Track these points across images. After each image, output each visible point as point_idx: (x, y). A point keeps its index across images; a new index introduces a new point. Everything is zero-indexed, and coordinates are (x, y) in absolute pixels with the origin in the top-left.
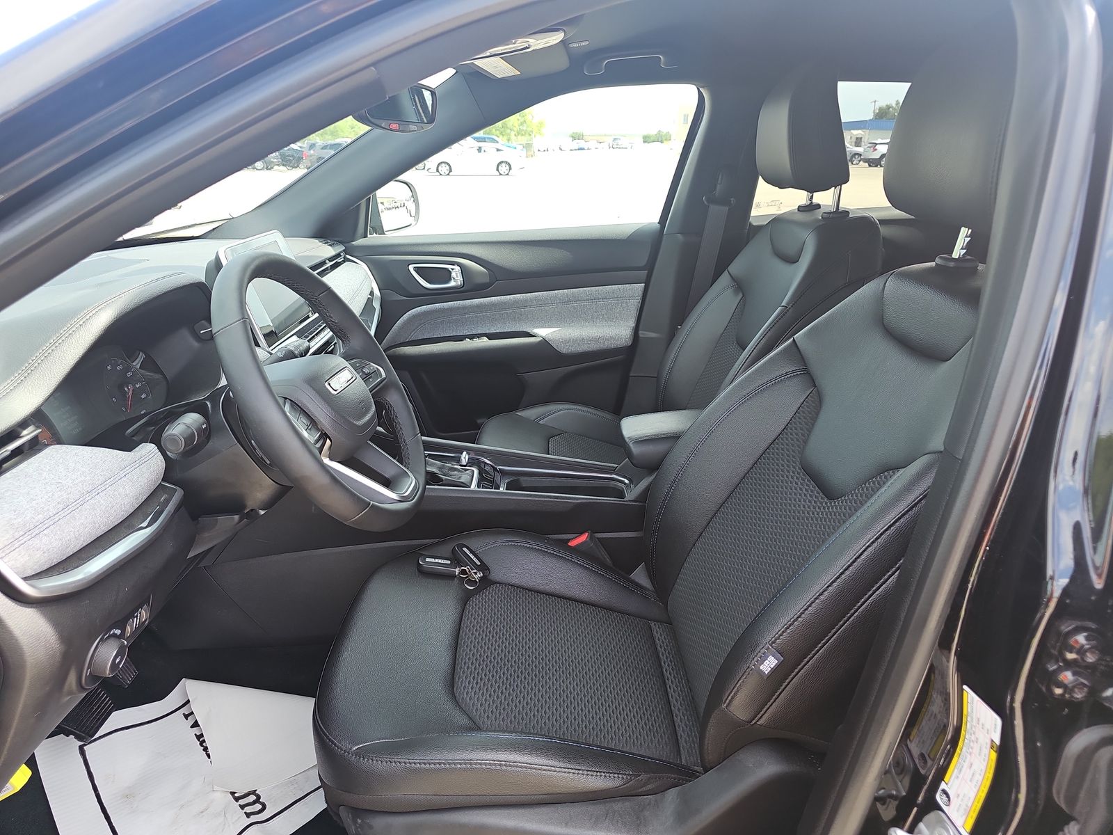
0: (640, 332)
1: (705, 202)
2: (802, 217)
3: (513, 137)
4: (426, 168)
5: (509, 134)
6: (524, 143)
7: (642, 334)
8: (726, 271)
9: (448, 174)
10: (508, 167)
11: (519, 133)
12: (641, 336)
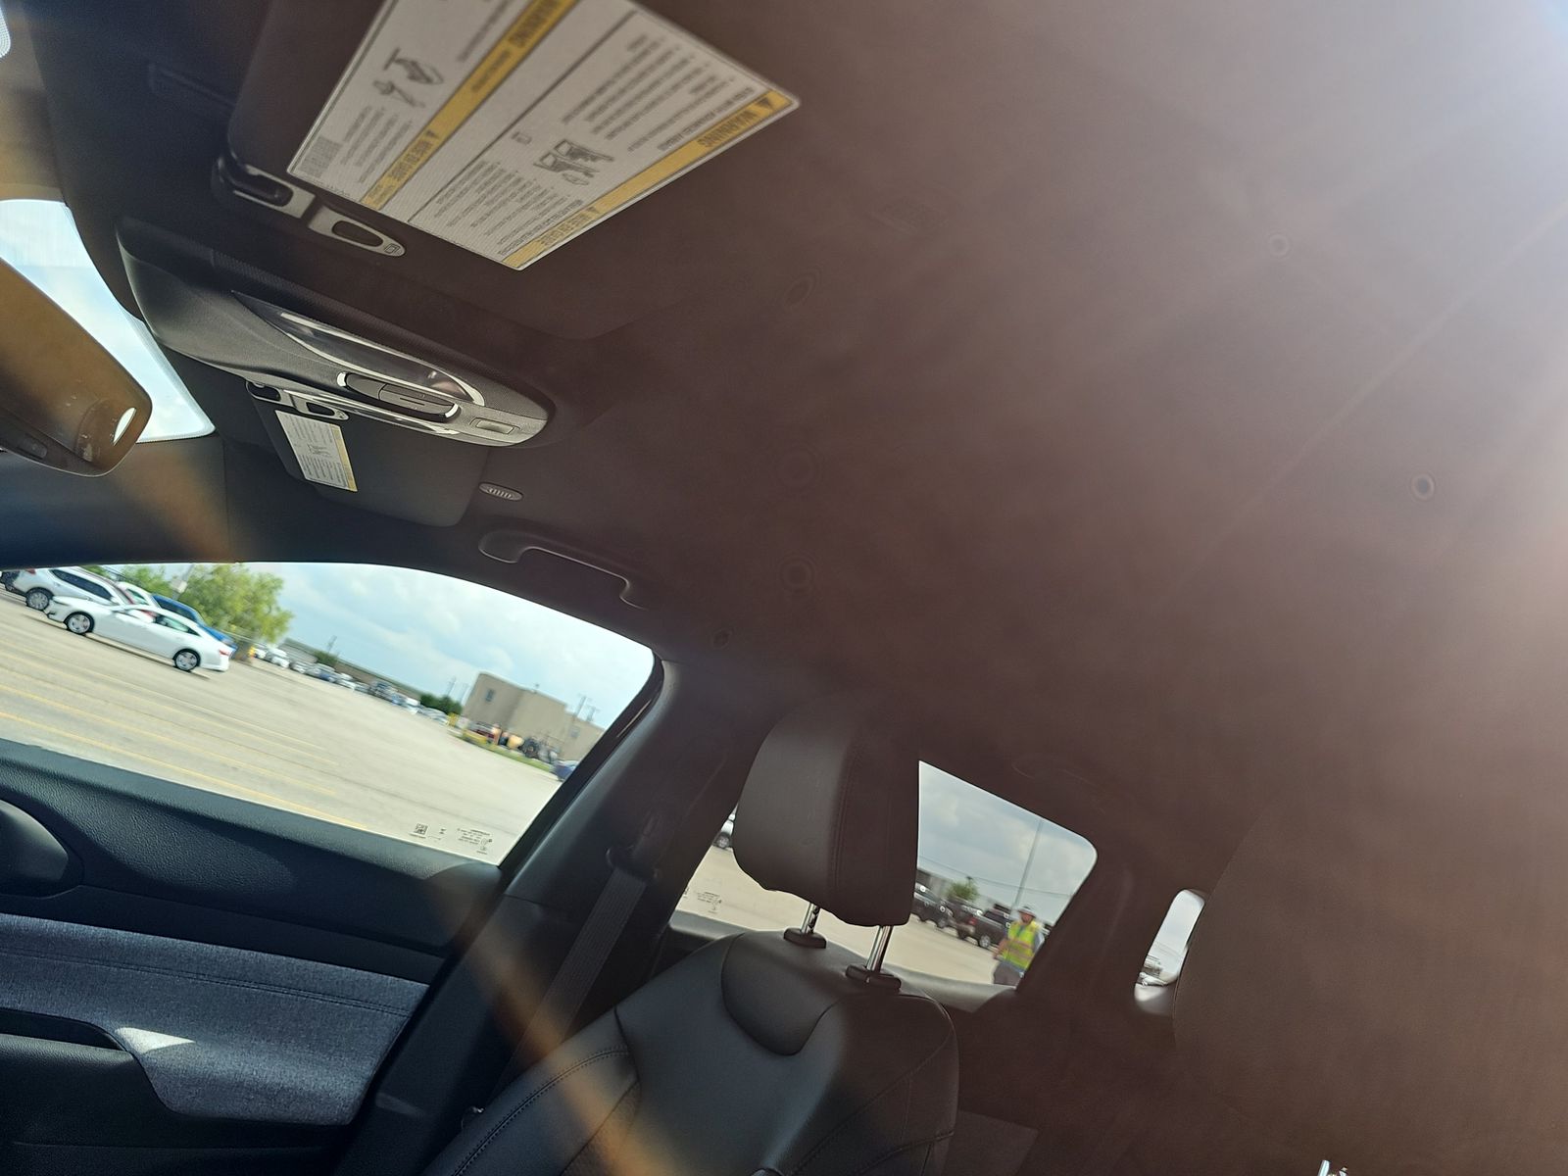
0: (381, 1095)
1: (609, 861)
2: (789, 952)
3: (224, 621)
4: (47, 611)
5: (219, 617)
6: (239, 637)
7: (382, 1099)
8: (612, 1011)
9: (83, 634)
10: (194, 661)
11: (236, 621)
12: (379, 1103)
